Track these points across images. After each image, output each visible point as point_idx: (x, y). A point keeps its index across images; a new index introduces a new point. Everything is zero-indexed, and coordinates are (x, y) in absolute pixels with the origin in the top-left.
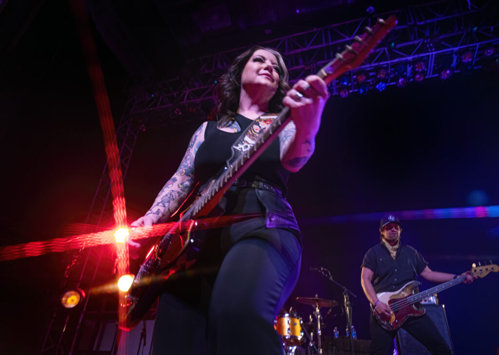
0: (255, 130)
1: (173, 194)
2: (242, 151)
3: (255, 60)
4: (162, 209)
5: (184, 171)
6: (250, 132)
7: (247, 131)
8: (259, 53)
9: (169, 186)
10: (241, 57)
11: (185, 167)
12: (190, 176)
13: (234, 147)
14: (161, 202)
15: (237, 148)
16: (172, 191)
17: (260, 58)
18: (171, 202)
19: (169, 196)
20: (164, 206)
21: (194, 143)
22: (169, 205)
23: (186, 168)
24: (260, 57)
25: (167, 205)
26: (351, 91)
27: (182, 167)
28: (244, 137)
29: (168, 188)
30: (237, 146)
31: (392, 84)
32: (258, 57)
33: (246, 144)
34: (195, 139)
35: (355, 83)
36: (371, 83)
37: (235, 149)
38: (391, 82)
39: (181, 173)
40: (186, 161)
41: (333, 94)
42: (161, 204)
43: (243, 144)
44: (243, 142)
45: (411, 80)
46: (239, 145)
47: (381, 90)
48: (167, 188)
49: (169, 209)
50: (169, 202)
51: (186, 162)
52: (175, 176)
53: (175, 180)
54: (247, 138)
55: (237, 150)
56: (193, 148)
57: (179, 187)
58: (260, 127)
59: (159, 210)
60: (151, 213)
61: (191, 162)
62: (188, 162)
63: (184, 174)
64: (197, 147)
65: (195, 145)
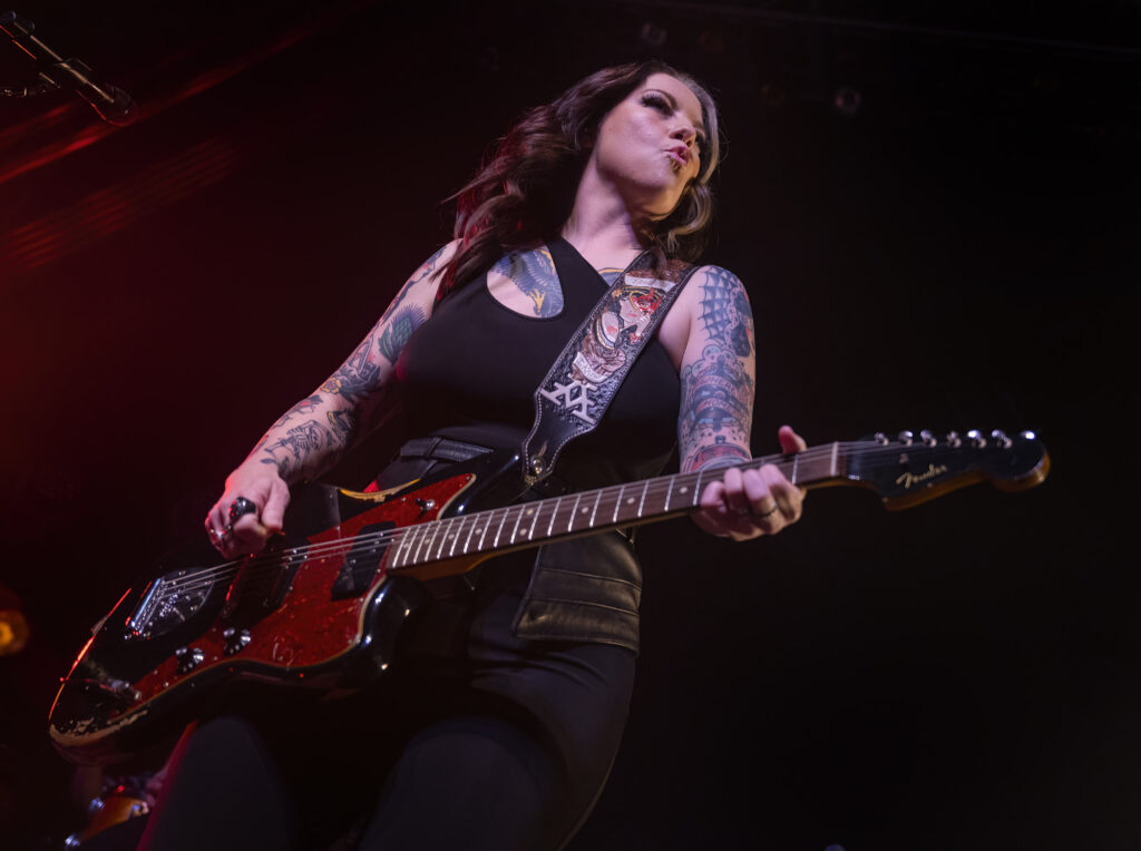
0: (605, 330)
2: (563, 405)
3: (649, 102)
5: (339, 385)
6: (590, 335)
8: (659, 83)
9: (302, 410)
10: (600, 79)
11: (344, 375)
13: (542, 391)
14: (288, 441)
15: (552, 396)
16: (315, 422)
17: (661, 100)
19: (307, 432)
21: (397, 304)
23: (346, 378)
24: (664, 97)
28: (575, 355)
29: (302, 413)
30: (552, 389)
32: (657, 94)
33: (576, 382)
37: (545, 400)
40: (352, 360)
42: (289, 446)
43: (568, 382)
44: (570, 376)
46: (557, 385)
48: (297, 413)
51: (350, 364)
52: (320, 392)
55: (550, 402)
56: (386, 324)
57: (331, 421)
58: (621, 321)
59: (287, 459)
60: (274, 461)
61: (360, 365)
62: (356, 363)
63: (337, 390)
64: (395, 324)
65: (396, 312)
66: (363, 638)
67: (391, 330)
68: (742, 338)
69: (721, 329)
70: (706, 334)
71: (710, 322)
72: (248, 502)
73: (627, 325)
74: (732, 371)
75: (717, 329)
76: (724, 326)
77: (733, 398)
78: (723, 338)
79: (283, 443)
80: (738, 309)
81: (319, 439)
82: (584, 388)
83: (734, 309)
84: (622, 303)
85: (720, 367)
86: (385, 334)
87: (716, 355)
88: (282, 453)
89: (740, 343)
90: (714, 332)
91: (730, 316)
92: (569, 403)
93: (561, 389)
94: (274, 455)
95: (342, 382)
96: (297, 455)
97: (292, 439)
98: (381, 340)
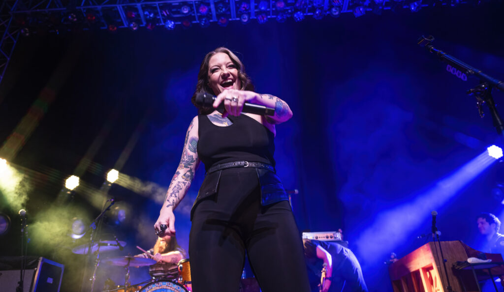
1: (180, 184)
4: (175, 199)
5: (183, 165)
14: (173, 193)
16: (179, 182)
19: (177, 186)
20: (176, 197)
21: (188, 138)
22: (178, 195)
23: (184, 162)
25: (177, 194)
26: (269, 17)
27: (181, 162)
31: (309, 14)
34: (188, 135)
35: (274, 9)
36: (290, 11)
38: (309, 12)
39: (182, 167)
41: (251, 18)
45: (328, 13)
47: (298, 19)
49: (179, 198)
50: (178, 192)
52: (179, 170)
56: (188, 144)
59: (173, 200)
61: (187, 157)
64: (191, 143)
65: (188, 140)
81: (181, 186)
86: (189, 147)
94: (170, 202)
97: (173, 192)
98: (189, 149)
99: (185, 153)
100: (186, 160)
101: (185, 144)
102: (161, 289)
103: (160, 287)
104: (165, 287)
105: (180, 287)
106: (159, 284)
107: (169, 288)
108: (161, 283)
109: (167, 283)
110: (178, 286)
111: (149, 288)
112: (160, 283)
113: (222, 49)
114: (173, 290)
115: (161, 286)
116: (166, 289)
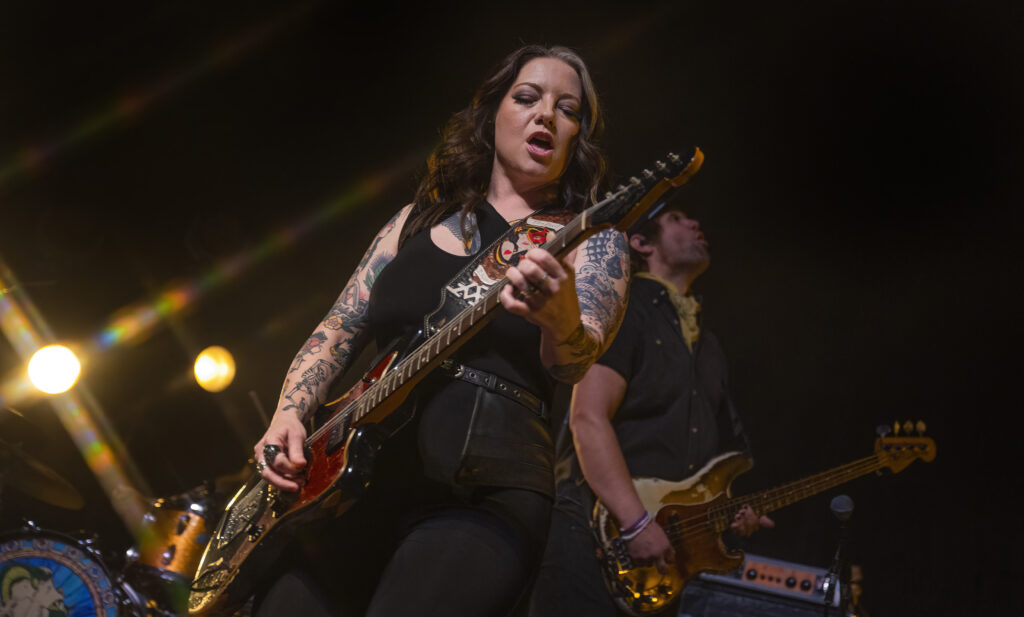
0: (503, 253)
1: (323, 367)
2: (462, 297)
4: (307, 397)
5: (340, 321)
6: (491, 255)
7: (487, 254)
9: (312, 350)
11: (342, 312)
12: (352, 332)
13: (448, 288)
14: (303, 382)
15: (454, 291)
16: (321, 361)
18: (321, 384)
19: (316, 371)
21: (371, 254)
22: (317, 390)
23: (345, 315)
25: (313, 388)
27: (335, 310)
28: (476, 267)
29: (312, 353)
30: (456, 287)
33: (474, 284)
37: (448, 293)
39: (334, 323)
40: (346, 299)
42: (304, 388)
43: (468, 283)
44: (470, 280)
46: (459, 285)
50: (318, 384)
51: (345, 303)
52: (321, 328)
53: (322, 337)
54: (480, 272)
55: (453, 294)
56: (366, 269)
57: (332, 355)
58: (516, 247)
59: (303, 399)
60: (293, 406)
61: (355, 303)
62: (350, 301)
63: (339, 326)
64: (374, 269)
65: (371, 261)
66: (346, 470)
67: (372, 273)
68: (615, 266)
69: (599, 257)
70: (587, 258)
71: (591, 252)
72: (275, 446)
73: (520, 250)
74: (602, 284)
75: (596, 257)
76: (602, 256)
77: (597, 299)
78: (600, 263)
79: (298, 387)
80: (616, 246)
81: (325, 373)
82: (479, 289)
83: (612, 245)
84: (520, 235)
85: (592, 280)
86: (368, 277)
87: (591, 272)
88: (297, 397)
89: (614, 269)
90: (593, 258)
91: (608, 250)
92: (466, 296)
93: (462, 287)
94: (292, 401)
95: (342, 318)
96: (310, 393)
97: (305, 381)
98: (366, 282)
99: (351, 291)
100: (351, 309)
101: (359, 268)
102: (44, 559)
103: (44, 555)
104: (57, 558)
105: (100, 569)
106: (43, 543)
107: (68, 563)
108: (49, 543)
109: (65, 548)
110: (96, 567)
111: (11, 547)
112: (47, 542)
113: (570, 55)
114: (79, 571)
115: (49, 550)
116: (60, 564)
